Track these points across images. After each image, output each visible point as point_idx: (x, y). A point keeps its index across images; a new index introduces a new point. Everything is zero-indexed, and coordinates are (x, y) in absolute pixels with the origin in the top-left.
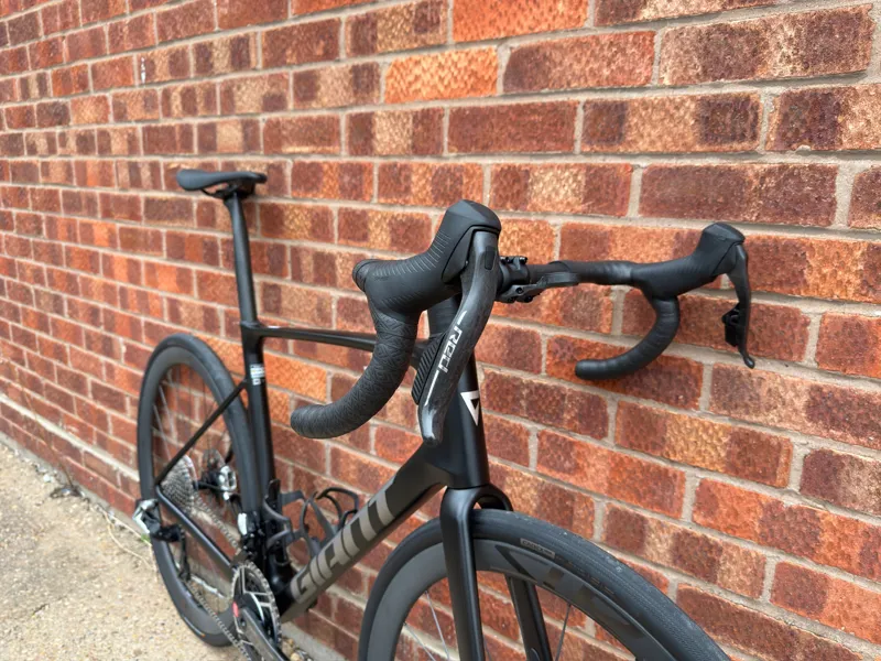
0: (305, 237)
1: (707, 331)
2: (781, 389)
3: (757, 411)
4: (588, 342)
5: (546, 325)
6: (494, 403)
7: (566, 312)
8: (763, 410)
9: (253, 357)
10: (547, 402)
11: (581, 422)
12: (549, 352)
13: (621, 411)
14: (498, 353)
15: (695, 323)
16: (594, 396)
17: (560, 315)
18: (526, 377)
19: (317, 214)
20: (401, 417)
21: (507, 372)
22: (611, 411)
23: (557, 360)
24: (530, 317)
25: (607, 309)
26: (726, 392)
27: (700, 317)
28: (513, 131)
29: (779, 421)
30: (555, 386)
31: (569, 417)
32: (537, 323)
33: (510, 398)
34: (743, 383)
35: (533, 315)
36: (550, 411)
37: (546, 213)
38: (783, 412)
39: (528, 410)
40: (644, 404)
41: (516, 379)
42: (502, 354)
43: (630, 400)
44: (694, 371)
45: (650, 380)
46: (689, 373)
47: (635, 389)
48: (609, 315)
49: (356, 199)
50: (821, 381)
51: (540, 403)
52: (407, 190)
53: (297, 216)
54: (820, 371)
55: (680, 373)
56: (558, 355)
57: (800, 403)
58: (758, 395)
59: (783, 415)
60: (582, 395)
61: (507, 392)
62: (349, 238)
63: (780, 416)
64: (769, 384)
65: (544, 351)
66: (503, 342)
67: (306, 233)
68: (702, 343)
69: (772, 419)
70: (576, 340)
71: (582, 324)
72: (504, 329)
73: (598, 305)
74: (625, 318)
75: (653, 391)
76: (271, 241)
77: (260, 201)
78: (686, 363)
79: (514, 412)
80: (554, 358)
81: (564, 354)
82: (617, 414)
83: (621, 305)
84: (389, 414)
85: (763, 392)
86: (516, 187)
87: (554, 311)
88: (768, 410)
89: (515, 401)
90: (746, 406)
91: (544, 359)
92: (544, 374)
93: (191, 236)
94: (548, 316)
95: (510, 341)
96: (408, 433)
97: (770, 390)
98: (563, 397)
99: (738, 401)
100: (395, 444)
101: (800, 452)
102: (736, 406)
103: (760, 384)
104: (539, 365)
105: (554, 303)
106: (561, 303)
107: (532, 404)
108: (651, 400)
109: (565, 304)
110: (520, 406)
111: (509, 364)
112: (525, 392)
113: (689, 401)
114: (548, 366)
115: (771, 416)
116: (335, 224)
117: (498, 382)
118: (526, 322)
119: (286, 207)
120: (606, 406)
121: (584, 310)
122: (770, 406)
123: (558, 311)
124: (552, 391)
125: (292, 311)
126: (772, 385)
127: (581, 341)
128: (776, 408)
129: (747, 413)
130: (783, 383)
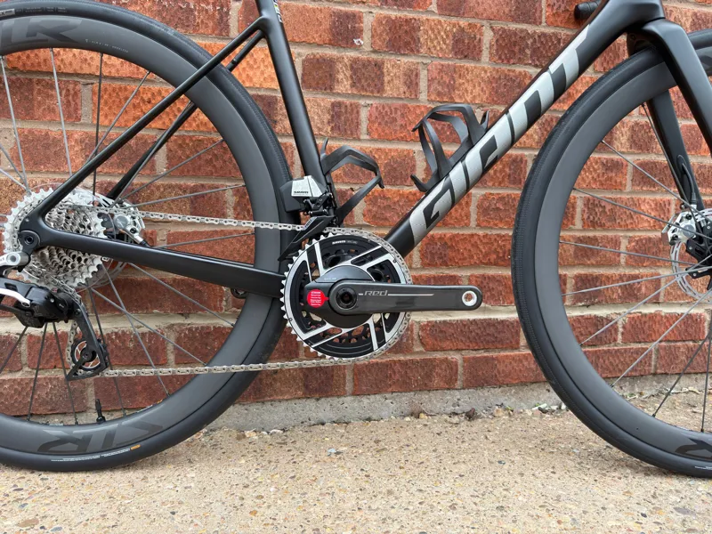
2: (680, 16)
6: (503, 57)
10: (547, 47)
12: (549, 5)
14: (507, 10)
18: (530, 28)
20: (403, 88)
21: (513, 26)
23: (554, 11)
30: (553, 33)
33: (517, 49)
36: (550, 54)
39: (531, 57)
41: (522, 31)
42: (510, 10)
50: (696, 9)
51: (542, 49)
54: (696, 4)
56: (555, 8)
61: (515, 43)
64: (675, 13)
65: (543, 5)
79: (520, 61)
80: (552, 10)
81: (560, 7)
84: (387, 88)
85: (672, 19)
89: (522, 51)
91: (544, 12)
92: (544, 24)
96: (411, 104)
98: (559, 41)
100: (395, 120)
103: (671, 14)
104: (540, 17)
107: (535, 51)
110: (526, 55)
111: (515, 19)
112: (530, 42)
114: (547, 18)
117: (507, 36)
124: (551, 37)
130: (681, 13)
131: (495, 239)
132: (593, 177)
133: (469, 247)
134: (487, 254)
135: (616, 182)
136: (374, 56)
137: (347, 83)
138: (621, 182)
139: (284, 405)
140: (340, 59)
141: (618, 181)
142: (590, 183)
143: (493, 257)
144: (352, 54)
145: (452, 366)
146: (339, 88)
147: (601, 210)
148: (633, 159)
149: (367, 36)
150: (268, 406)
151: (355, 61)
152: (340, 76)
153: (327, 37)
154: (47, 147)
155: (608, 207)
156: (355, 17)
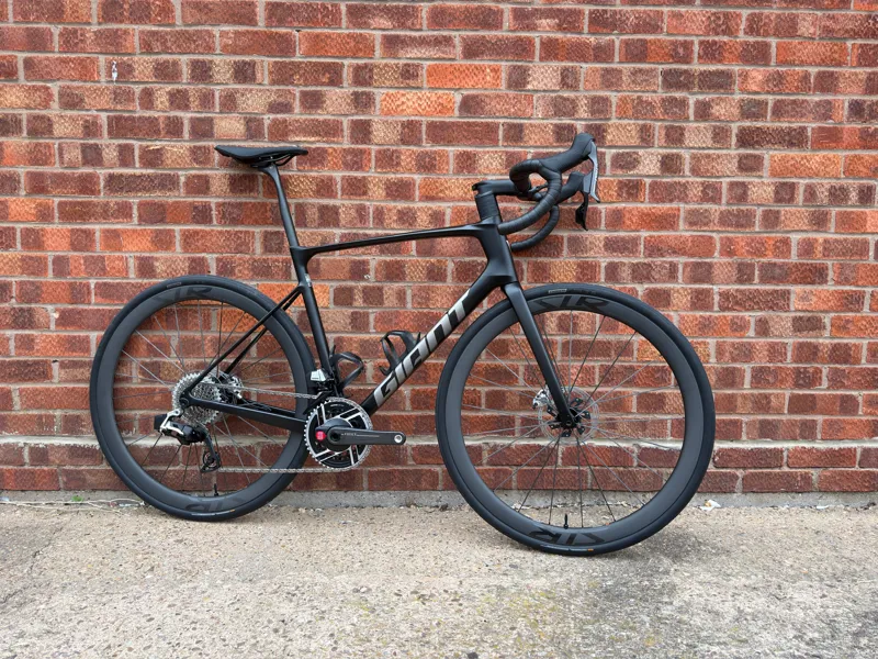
0: (311, 196)
2: (594, 241)
3: (586, 252)
6: (461, 278)
8: (588, 251)
13: (529, 265)
14: (463, 250)
19: (323, 180)
20: (395, 301)
21: (467, 259)
22: (525, 267)
26: (573, 246)
28: (466, 134)
29: (595, 254)
33: (471, 273)
34: (580, 241)
37: (486, 174)
38: (596, 250)
40: (540, 259)
41: (473, 261)
42: (465, 249)
43: (534, 259)
44: (560, 240)
45: (542, 248)
46: (558, 241)
47: (535, 253)
49: (356, 170)
50: (608, 235)
52: (398, 164)
53: (302, 182)
54: (607, 231)
55: (554, 242)
57: (601, 245)
58: (586, 245)
61: (469, 270)
63: (595, 252)
64: (590, 239)
67: (311, 193)
68: (564, 228)
69: (592, 254)
75: (543, 252)
78: (556, 237)
82: (528, 267)
84: (386, 302)
85: (588, 243)
86: (469, 162)
88: (590, 251)
90: (582, 250)
96: (402, 311)
97: (590, 242)
99: (579, 249)
100: (391, 320)
101: (603, 265)
102: (578, 252)
103: (586, 240)
108: (543, 257)
111: (468, 255)
113: (558, 254)
116: (339, 186)
117: (463, 266)
119: (292, 177)
120: (522, 265)
122: (591, 249)
128: (593, 249)
129: (583, 253)
130: (595, 238)
136: (377, 284)
137: (361, 301)
139: (323, 495)
140: (356, 287)
144: (363, 284)
145: (434, 475)
146: (356, 304)
148: (559, 339)
149: (372, 273)
150: (315, 494)
151: (365, 288)
152: (357, 297)
153: (348, 275)
154: (193, 344)
156: (365, 263)
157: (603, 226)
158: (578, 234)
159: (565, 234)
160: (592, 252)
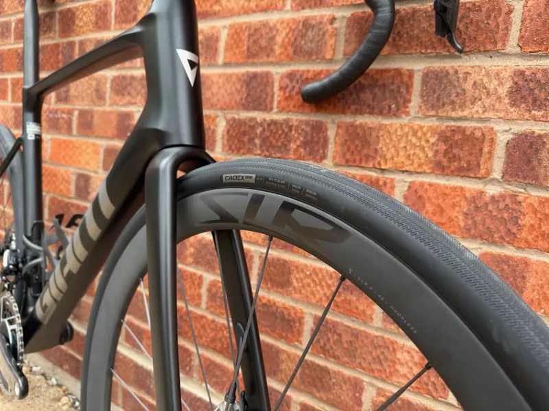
0: (91, 30)
1: (418, 38)
2: (485, 80)
3: (463, 106)
4: (314, 71)
5: (279, 63)
6: (233, 147)
7: (296, 47)
8: (468, 103)
9: (30, 116)
10: (277, 136)
11: (305, 149)
12: (281, 88)
13: (340, 131)
14: (238, 98)
15: (407, 33)
16: (316, 122)
17: (291, 50)
18: (259, 116)
19: (100, 8)
21: (244, 115)
22: (331, 133)
23: (287, 94)
24: (265, 59)
25: (331, 37)
26: (434, 92)
27: (412, 26)
29: (483, 112)
30: (285, 120)
31: (295, 147)
32: (272, 64)
33: (246, 139)
34: (450, 81)
35: (268, 56)
36: (280, 144)
38: (487, 102)
39: (261, 147)
40: (361, 120)
41: (252, 119)
42: (241, 99)
43: (348, 119)
44: (405, 79)
45: (367, 96)
46: (402, 81)
47: (353, 107)
48: (332, 42)
50: (524, 64)
51: (271, 139)
53: (85, 13)
54: (522, 55)
55: (393, 83)
56: (288, 90)
57: (503, 91)
58: (464, 90)
59: (487, 105)
60: (307, 123)
61: (244, 133)
62: (123, 22)
63: (484, 106)
64: (474, 77)
65: (276, 89)
66: (242, 87)
67: (91, 26)
68: (413, 51)
69: (477, 111)
70: (304, 71)
71: (310, 55)
72: (243, 75)
73: (324, 34)
74: (346, 41)
75: (369, 106)
76: (65, 40)
77: (59, 9)
78: (398, 72)
80: (284, 93)
81: (293, 88)
82: (337, 134)
83: (343, 30)
85: (468, 86)
87: (286, 49)
88: (473, 103)
89: (251, 140)
90: (453, 103)
91: (276, 96)
92: (275, 110)
93: (9, 50)
94: (281, 53)
95: (248, 85)
97: (475, 83)
98: (290, 128)
99: (445, 100)
101: (503, 139)
102: (443, 105)
103: (465, 79)
104: (272, 102)
105: (286, 40)
106: (292, 39)
107: (265, 140)
108: (367, 115)
109: (296, 39)
110: (255, 145)
111: (246, 107)
112: (259, 130)
113: (400, 108)
114: (279, 102)
115: (476, 108)
116: (113, 14)
117: (236, 126)
118: (262, 64)
119: (77, 8)
120: (326, 129)
121: (311, 42)
122: (476, 98)
123: (289, 48)
124: (282, 125)
125: (77, 97)
126: (477, 78)
127: (308, 71)
128: (480, 100)
129: (454, 109)
130: (488, 74)
131: (221, 328)
132: (325, 294)
133: (199, 327)
134: (213, 340)
135: (357, 308)
138: (364, 312)
141: (361, 308)
142: (321, 299)
143: (219, 345)
147: (336, 337)
155: (345, 338)
157: (512, 44)
158: (448, 65)
159: (417, 66)
160: (477, 107)
